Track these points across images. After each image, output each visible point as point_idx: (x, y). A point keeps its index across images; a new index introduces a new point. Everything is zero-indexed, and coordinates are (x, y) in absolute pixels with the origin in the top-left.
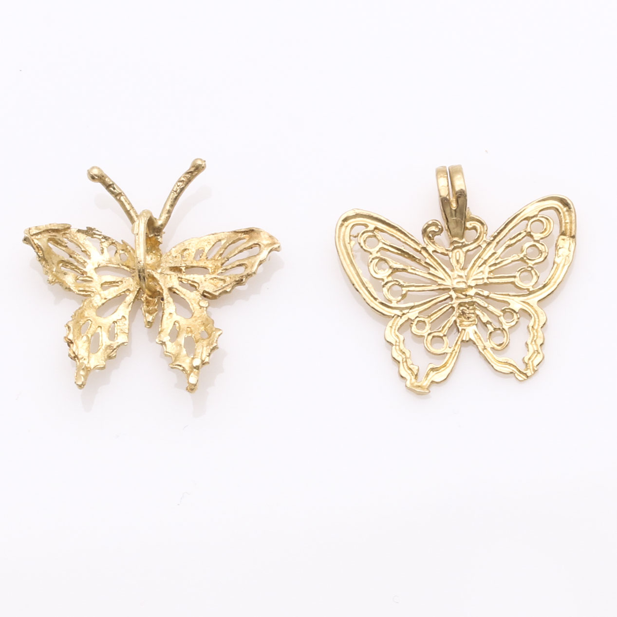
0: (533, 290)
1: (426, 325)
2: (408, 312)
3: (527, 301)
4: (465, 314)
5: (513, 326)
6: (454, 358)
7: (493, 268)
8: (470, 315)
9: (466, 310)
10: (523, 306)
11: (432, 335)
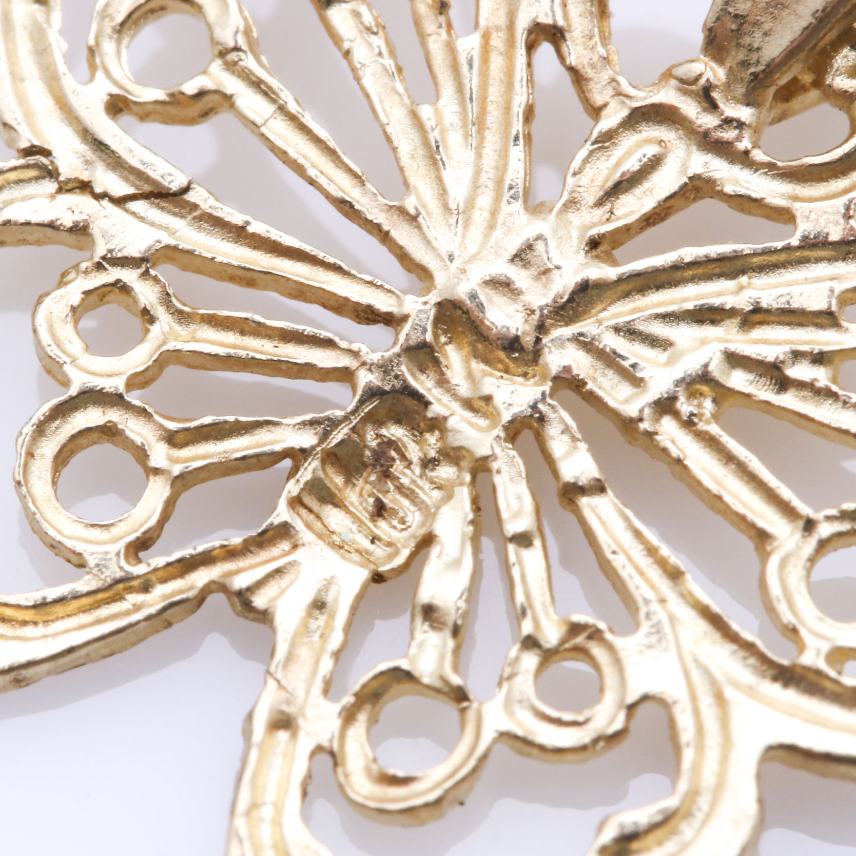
0: (819, 673)
1: (142, 340)
2: (120, 202)
3: (729, 693)
4: (386, 475)
5: (542, 748)
6: (99, 622)
7: (739, 380)
8: (406, 502)
9: (409, 464)
10: (694, 698)
11: (114, 415)
